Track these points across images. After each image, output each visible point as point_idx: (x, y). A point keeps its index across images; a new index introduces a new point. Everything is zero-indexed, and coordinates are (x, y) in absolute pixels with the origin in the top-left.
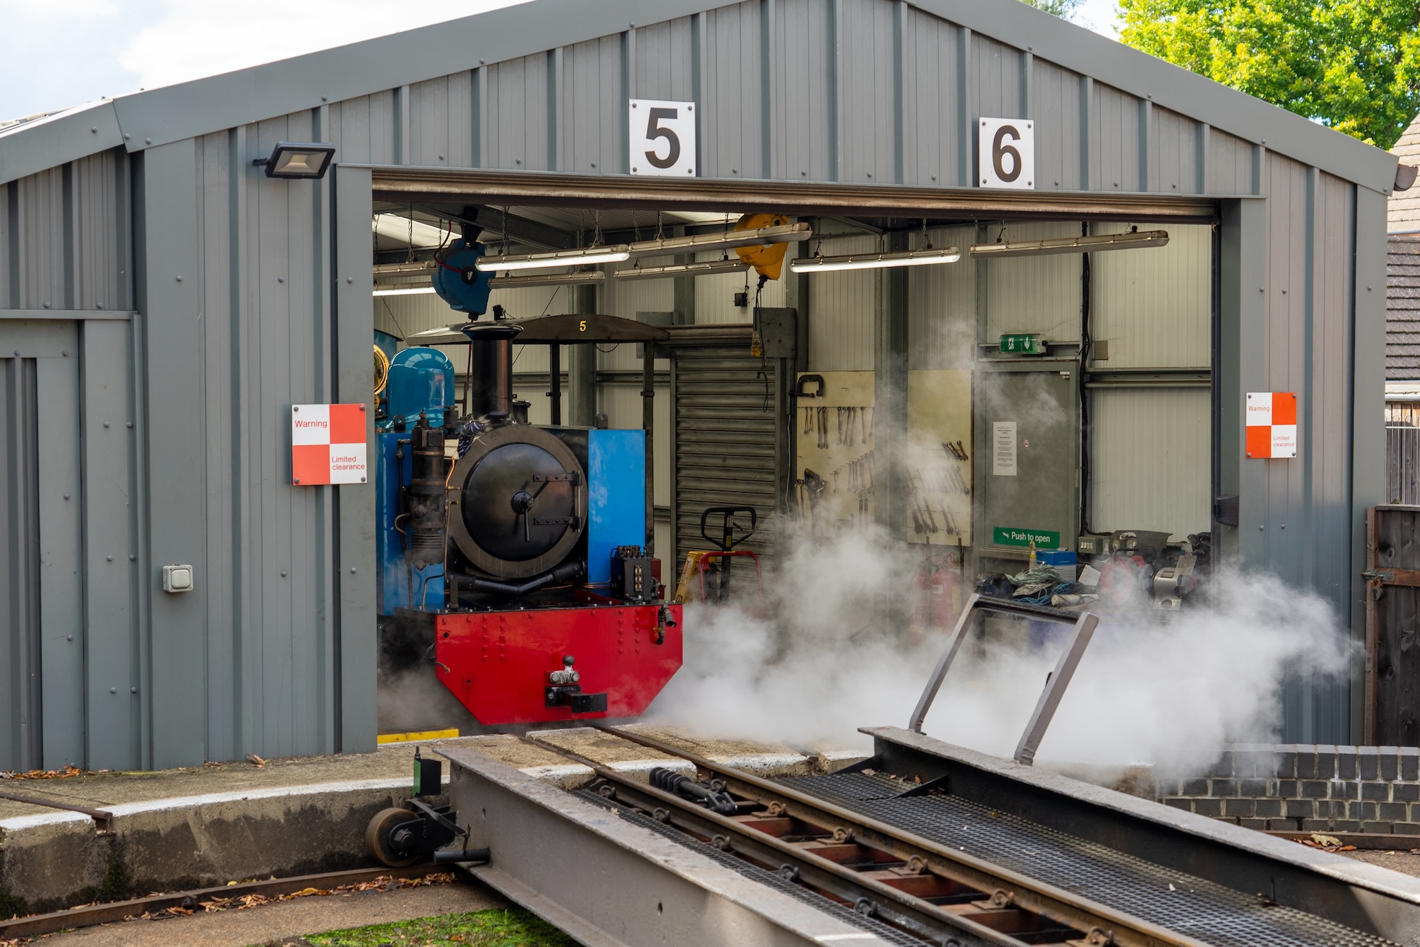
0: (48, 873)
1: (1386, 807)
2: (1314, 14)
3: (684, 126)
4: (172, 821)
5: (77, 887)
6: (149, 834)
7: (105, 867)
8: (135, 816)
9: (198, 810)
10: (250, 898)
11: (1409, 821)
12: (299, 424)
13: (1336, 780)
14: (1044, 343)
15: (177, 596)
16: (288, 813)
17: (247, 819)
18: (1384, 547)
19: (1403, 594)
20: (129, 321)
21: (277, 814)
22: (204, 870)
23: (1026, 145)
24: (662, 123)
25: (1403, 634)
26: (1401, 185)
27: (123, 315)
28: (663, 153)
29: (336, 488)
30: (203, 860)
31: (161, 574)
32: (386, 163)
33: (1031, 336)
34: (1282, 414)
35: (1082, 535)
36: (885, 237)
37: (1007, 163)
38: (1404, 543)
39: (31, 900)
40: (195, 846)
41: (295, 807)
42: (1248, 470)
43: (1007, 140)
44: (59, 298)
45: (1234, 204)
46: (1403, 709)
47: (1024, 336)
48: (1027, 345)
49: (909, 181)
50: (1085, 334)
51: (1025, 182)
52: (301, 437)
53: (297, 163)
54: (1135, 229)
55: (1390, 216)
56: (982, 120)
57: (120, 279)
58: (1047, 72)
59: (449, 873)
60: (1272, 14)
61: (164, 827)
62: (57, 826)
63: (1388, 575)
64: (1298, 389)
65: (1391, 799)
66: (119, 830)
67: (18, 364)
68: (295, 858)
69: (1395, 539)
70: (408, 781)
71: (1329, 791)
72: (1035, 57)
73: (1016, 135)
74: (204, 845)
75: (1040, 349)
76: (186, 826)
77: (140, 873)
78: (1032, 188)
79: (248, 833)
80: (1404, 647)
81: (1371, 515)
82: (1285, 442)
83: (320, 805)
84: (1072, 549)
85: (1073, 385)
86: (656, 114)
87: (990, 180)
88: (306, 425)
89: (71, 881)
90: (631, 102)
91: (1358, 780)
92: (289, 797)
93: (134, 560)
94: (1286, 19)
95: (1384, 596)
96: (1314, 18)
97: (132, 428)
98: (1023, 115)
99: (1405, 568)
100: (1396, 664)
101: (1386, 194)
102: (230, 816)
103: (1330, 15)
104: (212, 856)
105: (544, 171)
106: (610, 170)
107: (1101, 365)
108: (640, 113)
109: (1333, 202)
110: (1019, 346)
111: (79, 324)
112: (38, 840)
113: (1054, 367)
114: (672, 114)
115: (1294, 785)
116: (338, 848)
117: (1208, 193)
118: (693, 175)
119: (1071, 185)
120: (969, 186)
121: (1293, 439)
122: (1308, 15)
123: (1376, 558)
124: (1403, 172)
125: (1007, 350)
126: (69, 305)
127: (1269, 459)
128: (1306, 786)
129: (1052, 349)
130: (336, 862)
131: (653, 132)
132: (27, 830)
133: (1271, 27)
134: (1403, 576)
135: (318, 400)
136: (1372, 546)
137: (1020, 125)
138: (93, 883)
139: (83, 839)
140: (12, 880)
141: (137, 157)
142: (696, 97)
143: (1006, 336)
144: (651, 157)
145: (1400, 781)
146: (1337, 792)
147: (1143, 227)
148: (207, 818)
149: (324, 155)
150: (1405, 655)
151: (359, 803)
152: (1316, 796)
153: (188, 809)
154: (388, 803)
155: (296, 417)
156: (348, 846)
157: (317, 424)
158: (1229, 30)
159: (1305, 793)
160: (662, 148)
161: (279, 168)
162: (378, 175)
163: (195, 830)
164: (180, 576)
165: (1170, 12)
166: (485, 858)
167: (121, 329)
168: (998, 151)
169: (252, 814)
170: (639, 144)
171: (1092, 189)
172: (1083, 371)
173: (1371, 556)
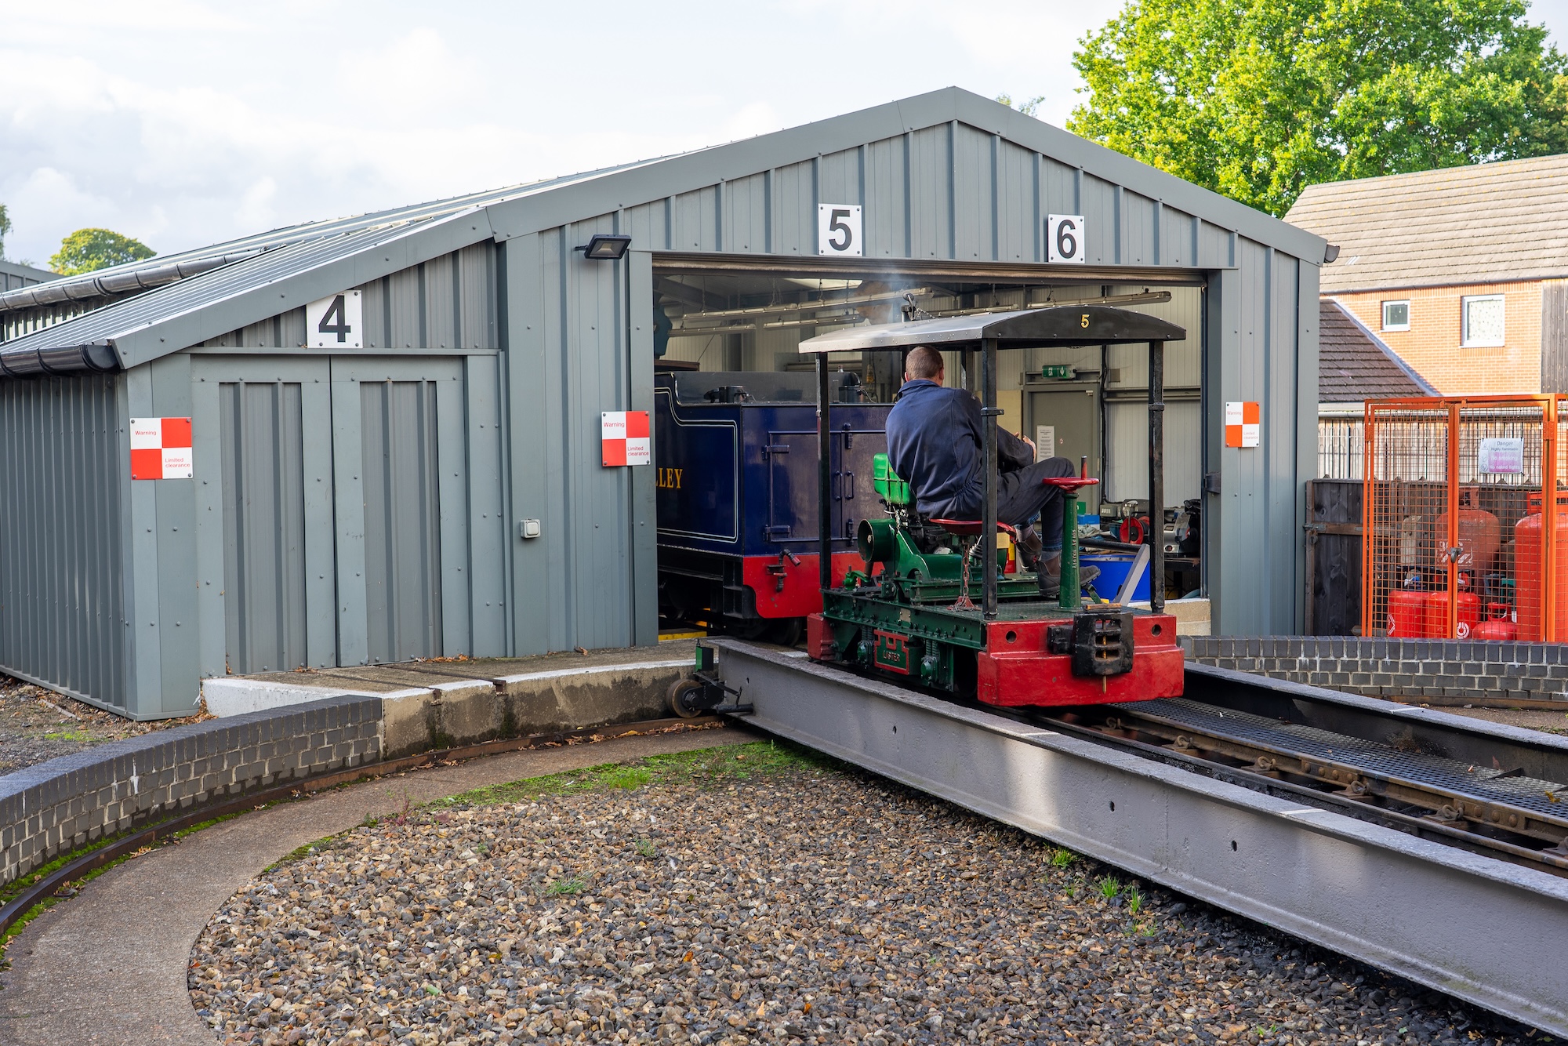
0: (468, 720)
1: (1336, 676)
2: (1211, 134)
3: (854, 221)
4: (543, 687)
5: (485, 729)
6: (528, 695)
7: (502, 715)
8: (519, 683)
9: (558, 680)
10: (595, 736)
11: (1351, 685)
12: (606, 425)
13: (1302, 658)
14: (1074, 371)
15: (528, 540)
16: (614, 682)
17: (589, 685)
18: (1318, 508)
19: (1332, 540)
20: (497, 356)
21: (607, 683)
22: (562, 720)
23: (1079, 234)
24: (840, 220)
25: (1332, 567)
26: (1329, 259)
27: (493, 352)
28: (841, 241)
29: (630, 467)
30: (562, 712)
31: (521, 526)
32: (660, 248)
33: (1065, 366)
34: (1250, 416)
35: (1102, 503)
36: (958, 298)
37: (1067, 245)
38: (1332, 505)
39: (458, 736)
40: (556, 703)
41: (618, 678)
42: (1227, 454)
43: (1067, 230)
44: (451, 341)
45: (1217, 272)
46: (1331, 618)
47: (1060, 366)
48: (1062, 373)
49: (1002, 259)
50: (1104, 365)
51: (1078, 259)
52: (608, 434)
53: (606, 249)
54: (1147, 290)
55: (1322, 279)
56: (1050, 216)
57: (490, 327)
58: (1092, 182)
59: (720, 721)
60: (1180, 134)
61: (537, 690)
62: (472, 688)
63: (1321, 527)
64: (1260, 399)
65: (1339, 671)
66: (510, 691)
67: (425, 384)
68: (618, 712)
69: (1326, 502)
70: (691, 662)
71: (1298, 665)
72: (1085, 173)
73: (1072, 227)
74: (562, 703)
75: (1072, 375)
76: (551, 690)
77: (523, 720)
78: (1083, 262)
79: (589, 695)
80: (1333, 576)
81: (1310, 486)
82: (1252, 435)
83: (634, 677)
84: (1095, 513)
85: (1096, 400)
86: (836, 214)
87: (1056, 258)
88: (611, 425)
89: (482, 725)
90: (820, 205)
91: (1317, 658)
92: (615, 672)
93: (502, 516)
94: (1190, 139)
95: (1319, 541)
96: (1211, 137)
97: (499, 427)
98: (1077, 213)
99: (1334, 523)
100: (1327, 586)
101: (1319, 265)
102: (578, 684)
103: (1223, 135)
104: (567, 710)
105: (763, 253)
106: (807, 253)
107: (1115, 386)
108: (825, 212)
109: (1283, 270)
110: (1056, 374)
111: (463, 358)
112: (461, 698)
113: (1081, 387)
114: (846, 213)
115: (1274, 662)
116: (646, 706)
117: (1201, 265)
118: (861, 255)
119: (1109, 261)
120: (1042, 261)
121: (1257, 434)
122: (1206, 136)
123: (1313, 516)
124: (1330, 250)
125: (1047, 376)
126: (458, 345)
127: (1240, 448)
128: (1282, 663)
129: (1079, 375)
130: (644, 715)
131: (834, 226)
132: (455, 691)
133: (1180, 144)
134: (1332, 527)
135: (618, 409)
136: (1311, 507)
137: (1075, 219)
138: (495, 727)
139: (488, 697)
140: (446, 723)
141: (500, 247)
142: (862, 202)
143: (1046, 367)
144: (833, 242)
145: (1345, 658)
146: (1303, 666)
147: (1153, 289)
148: (564, 685)
149: (623, 243)
150: (1333, 581)
151: (659, 676)
152: (1289, 670)
153: (551, 679)
154: (677, 676)
155: (604, 420)
156: (654, 704)
157: (618, 425)
158: (1148, 146)
159: (1282, 667)
160: (839, 236)
161: (593, 253)
162: (656, 256)
163: (556, 693)
164: (532, 528)
165: (1104, 134)
166: (750, 710)
167: (491, 361)
168: (1061, 239)
169: (591, 683)
170: (825, 234)
171: (1124, 263)
172: (1102, 390)
173: (1309, 514)
